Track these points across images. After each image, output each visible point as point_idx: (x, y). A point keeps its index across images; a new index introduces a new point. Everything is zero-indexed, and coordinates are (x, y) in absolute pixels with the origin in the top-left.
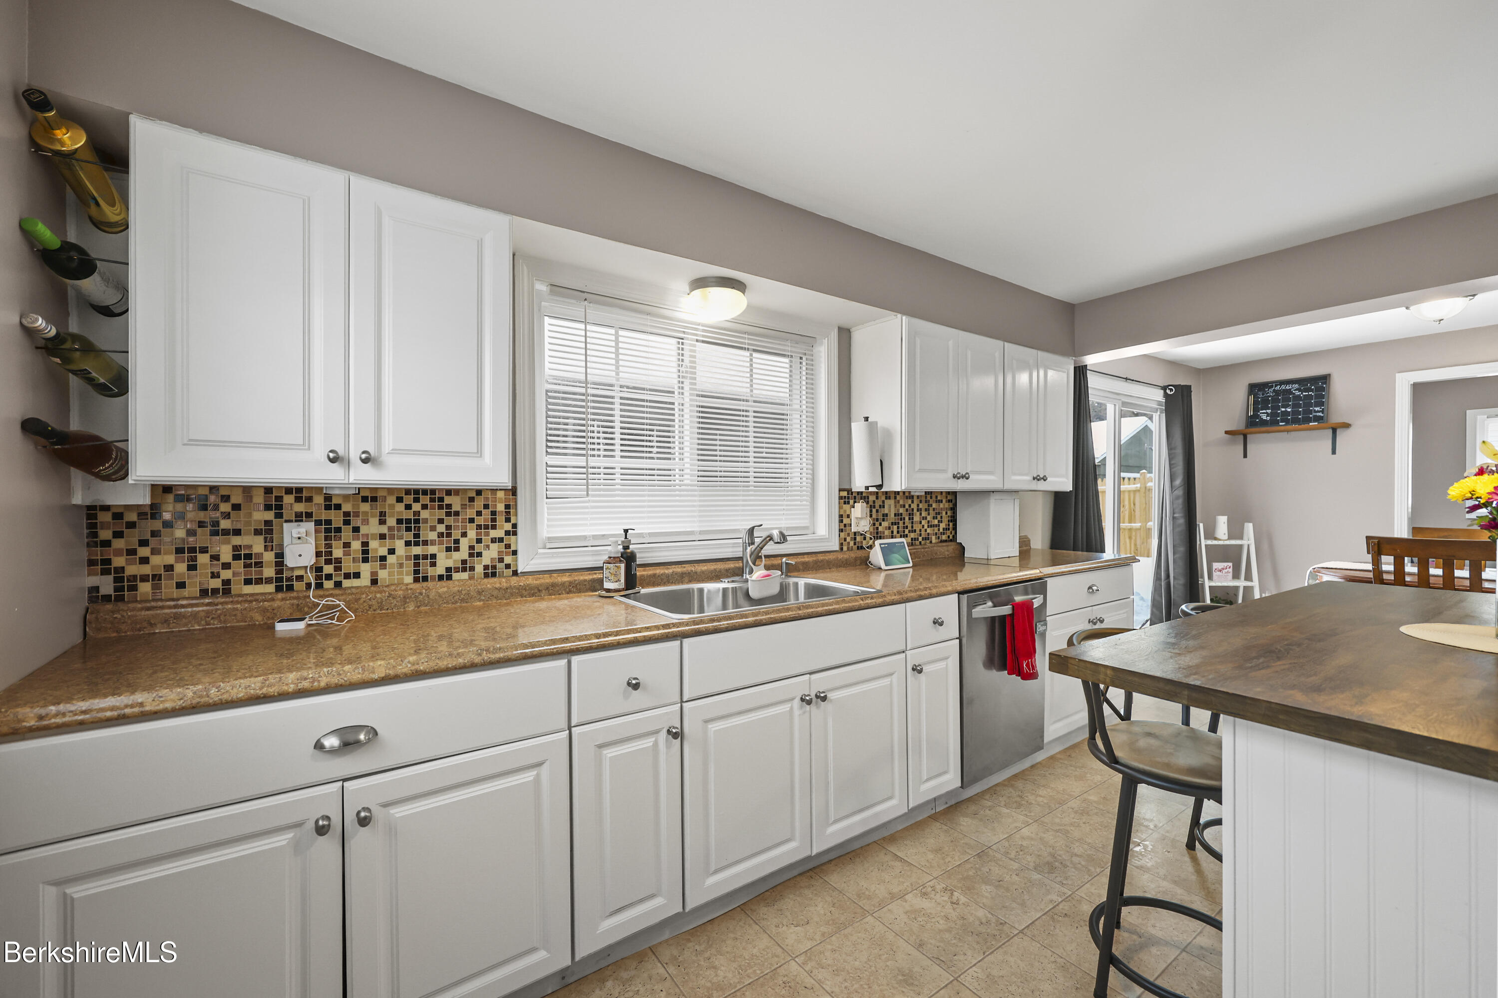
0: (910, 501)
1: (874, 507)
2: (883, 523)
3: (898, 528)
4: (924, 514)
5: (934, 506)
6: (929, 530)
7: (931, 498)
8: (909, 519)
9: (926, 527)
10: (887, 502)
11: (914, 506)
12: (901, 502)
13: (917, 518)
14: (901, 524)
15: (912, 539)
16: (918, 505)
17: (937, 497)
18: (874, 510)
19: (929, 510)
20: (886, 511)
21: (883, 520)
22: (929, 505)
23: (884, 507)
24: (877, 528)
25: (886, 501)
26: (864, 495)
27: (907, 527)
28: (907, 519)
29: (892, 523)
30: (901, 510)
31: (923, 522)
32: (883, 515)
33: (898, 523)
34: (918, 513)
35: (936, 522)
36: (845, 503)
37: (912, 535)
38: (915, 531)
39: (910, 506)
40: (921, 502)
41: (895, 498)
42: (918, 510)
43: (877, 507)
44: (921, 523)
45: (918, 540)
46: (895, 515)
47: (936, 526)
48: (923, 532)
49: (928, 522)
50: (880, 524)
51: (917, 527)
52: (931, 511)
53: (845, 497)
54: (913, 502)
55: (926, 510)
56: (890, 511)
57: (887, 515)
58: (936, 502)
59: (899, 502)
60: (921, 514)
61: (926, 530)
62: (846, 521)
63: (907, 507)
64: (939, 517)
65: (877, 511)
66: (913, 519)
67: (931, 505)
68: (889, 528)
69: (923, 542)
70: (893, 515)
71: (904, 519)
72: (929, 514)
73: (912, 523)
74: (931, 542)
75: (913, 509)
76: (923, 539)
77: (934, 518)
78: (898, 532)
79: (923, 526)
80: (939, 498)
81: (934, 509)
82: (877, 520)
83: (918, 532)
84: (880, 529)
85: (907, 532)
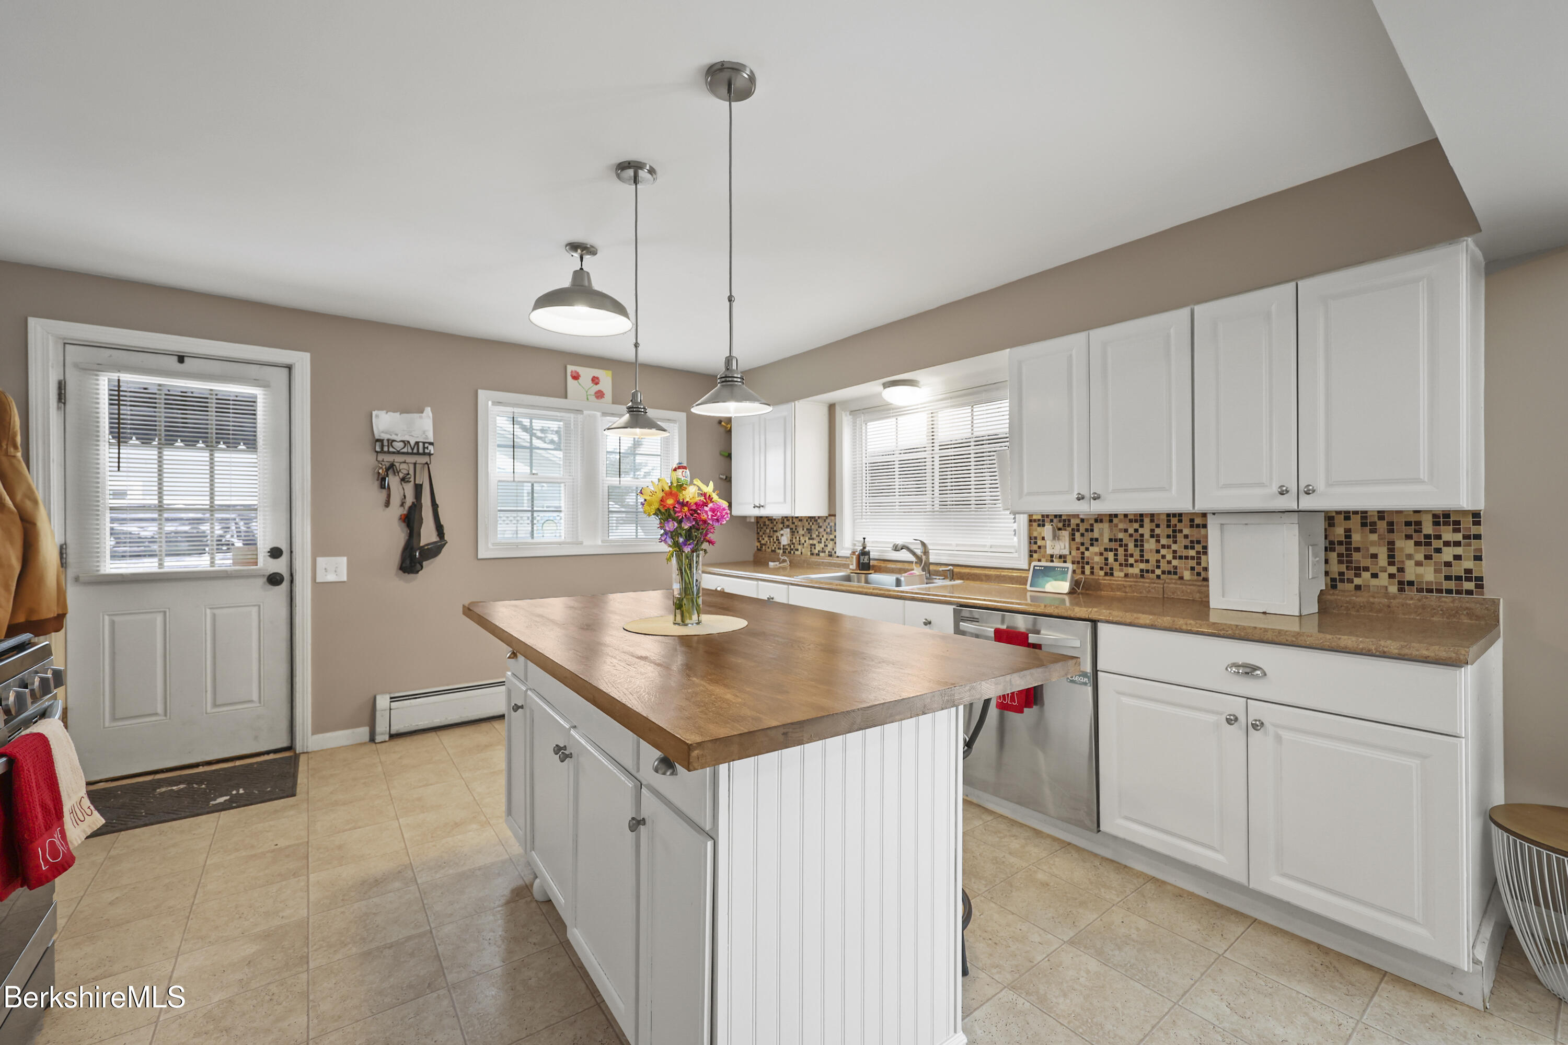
0: (1136, 526)
1: (1078, 530)
2: (1091, 548)
3: (1116, 555)
4: (1164, 541)
5: (1186, 531)
6: (1175, 562)
7: (1180, 521)
8: (1136, 546)
9: (1169, 557)
10: (1097, 527)
11: (1146, 531)
12: (1121, 526)
13: (1150, 545)
14: (1121, 551)
15: (1142, 571)
16: (1152, 531)
17: (1192, 520)
18: (1077, 535)
19: (1175, 537)
20: (1096, 534)
21: (1092, 545)
22: (1174, 531)
23: (1092, 530)
24: (1083, 553)
25: (1095, 525)
26: (1063, 518)
27: (1132, 556)
28: (1131, 546)
29: (1106, 550)
30: (1121, 535)
31: (1163, 552)
32: (1092, 539)
33: (1116, 550)
34: (1153, 540)
35: (1192, 553)
36: (1039, 525)
37: (1143, 566)
38: (1147, 561)
39: (1136, 530)
40: (1158, 526)
41: (1111, 521)
42: (1152, 536)
43: (1082, 530)
44: (1158, 551)
45: (1153, 572)
46: (1111, 540)
47: (1193, 558)
48: (1163, 564)
49: (1175, 552)
50: (1087, 549)
51: (1153, 558)
52: (1180, 537)
53: (1039, 520)
54: (1142, 526)
55: (1168, 536)
56: (1102, 534)
57: (1097, 540)
58: (1192, 526)
59: (1116, 525)
60: (1158, 541)
61: (1169, 562)
62: (1040, 543)
63: (1131, 531)
64: (1198, 547)
65: (1082, 535)
66: (1142, 546)
67: (1181, 531)
68: (1101, 554)
69: (1163, 577)
70: (1106, 540)
71: (1126, 545)
72: (1175, 542)
73: (1142, 551)
74: (1181, 578)
75: (1142, 535)
76: (1163, 572)
77: (1186, 547)
78: (1116, 560)
79: (1164, 557)
80: (1198, 521)
81: (1186, 537)
82: (1082, 544)
83: (1153, 562)
84: (1087, 554)
85: (1131, 561)
